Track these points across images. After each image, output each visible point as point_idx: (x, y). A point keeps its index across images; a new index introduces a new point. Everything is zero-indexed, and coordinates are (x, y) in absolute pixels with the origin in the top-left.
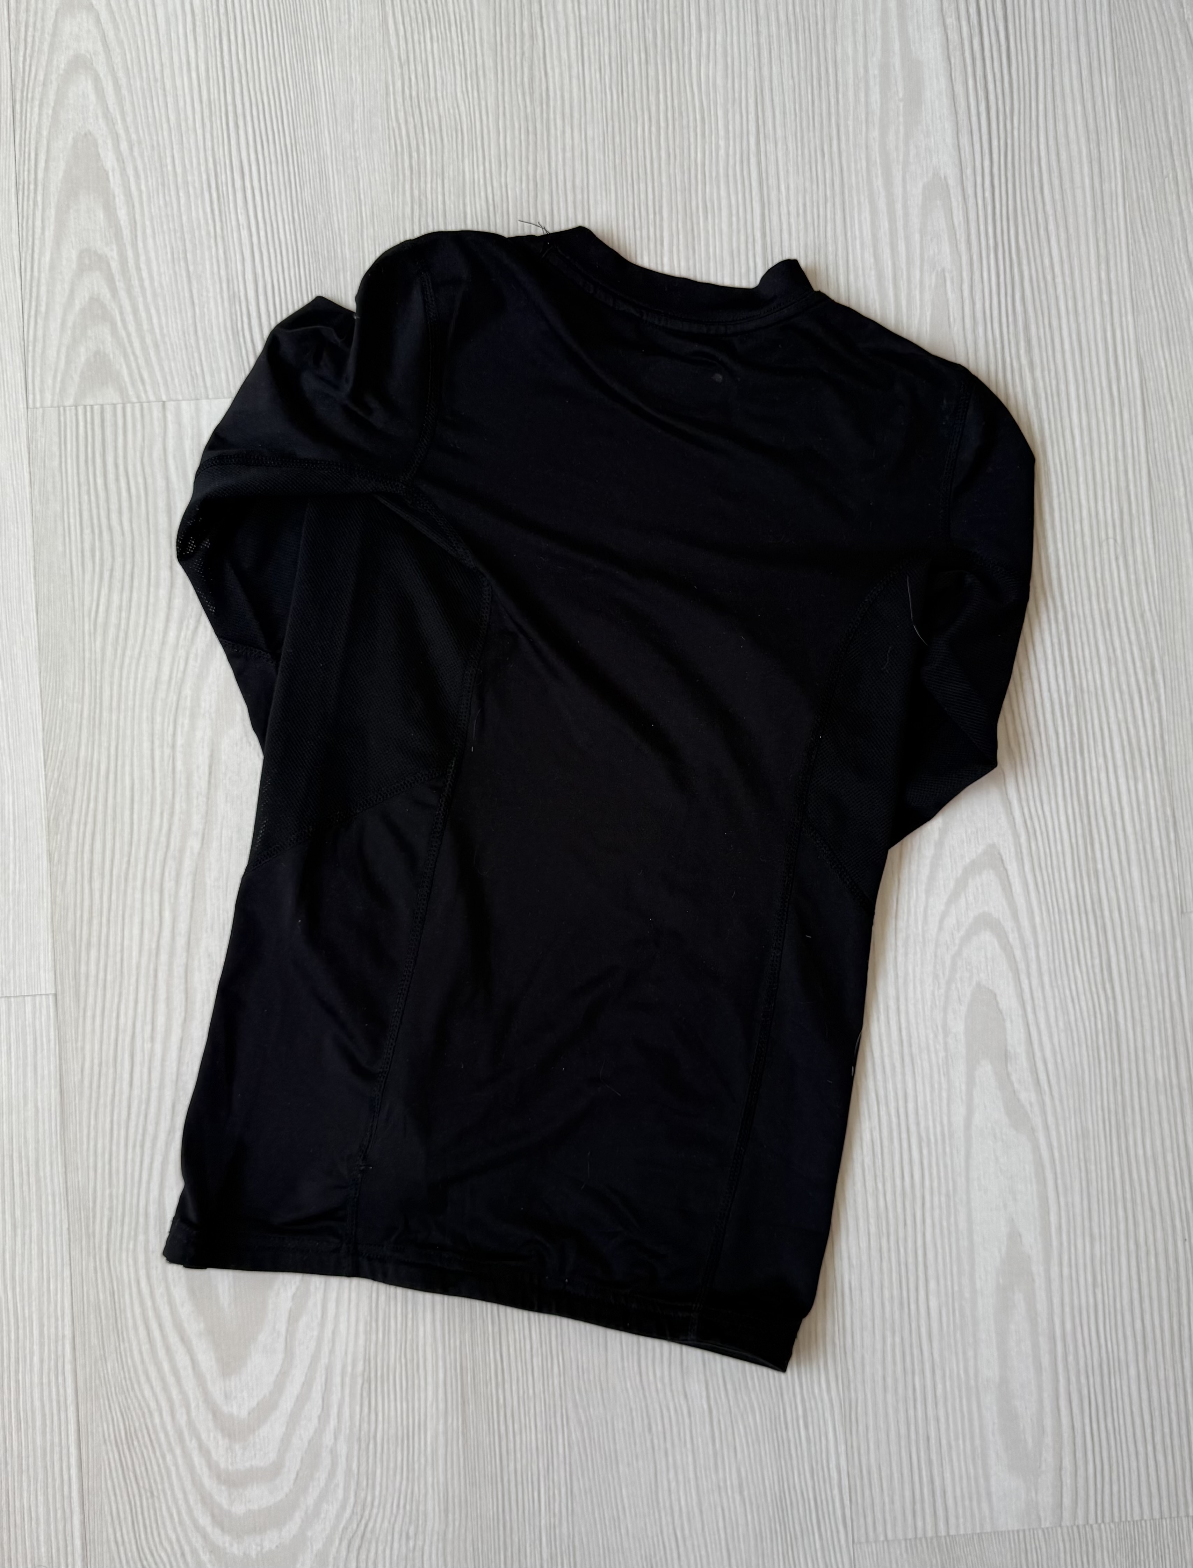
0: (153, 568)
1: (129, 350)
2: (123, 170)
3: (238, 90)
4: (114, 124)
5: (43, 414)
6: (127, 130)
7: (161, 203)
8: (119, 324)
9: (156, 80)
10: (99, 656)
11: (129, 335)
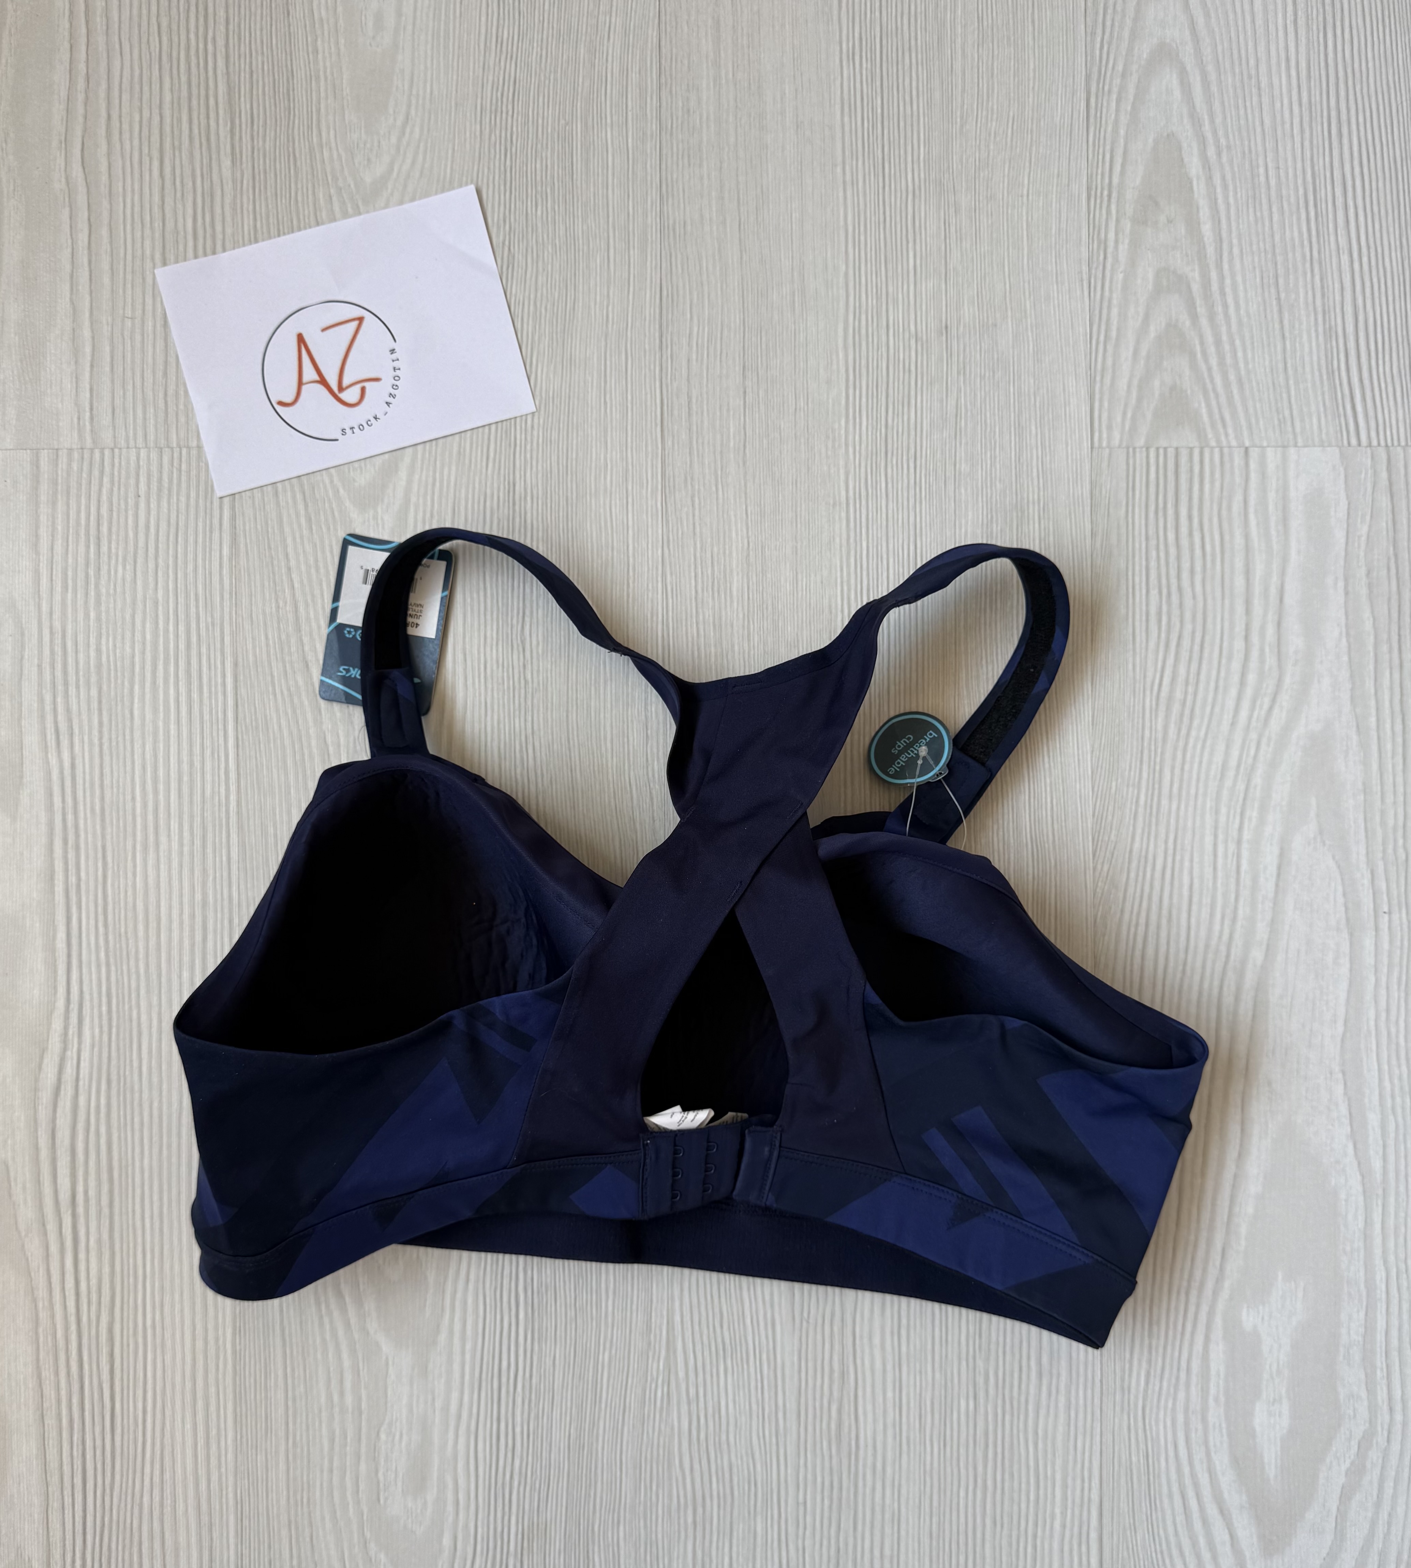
0: (1226, 637)
1: (1209, 386)
2: (1210, 179)
3: (1342, 93)
4: (1200, 127)
5: (1110, 455)
6: (1215, 133)
7: (1252, 218)
8: (1199, 355)
9: (1250, 77)
10: (1160, 736)
11: (1209, 369)
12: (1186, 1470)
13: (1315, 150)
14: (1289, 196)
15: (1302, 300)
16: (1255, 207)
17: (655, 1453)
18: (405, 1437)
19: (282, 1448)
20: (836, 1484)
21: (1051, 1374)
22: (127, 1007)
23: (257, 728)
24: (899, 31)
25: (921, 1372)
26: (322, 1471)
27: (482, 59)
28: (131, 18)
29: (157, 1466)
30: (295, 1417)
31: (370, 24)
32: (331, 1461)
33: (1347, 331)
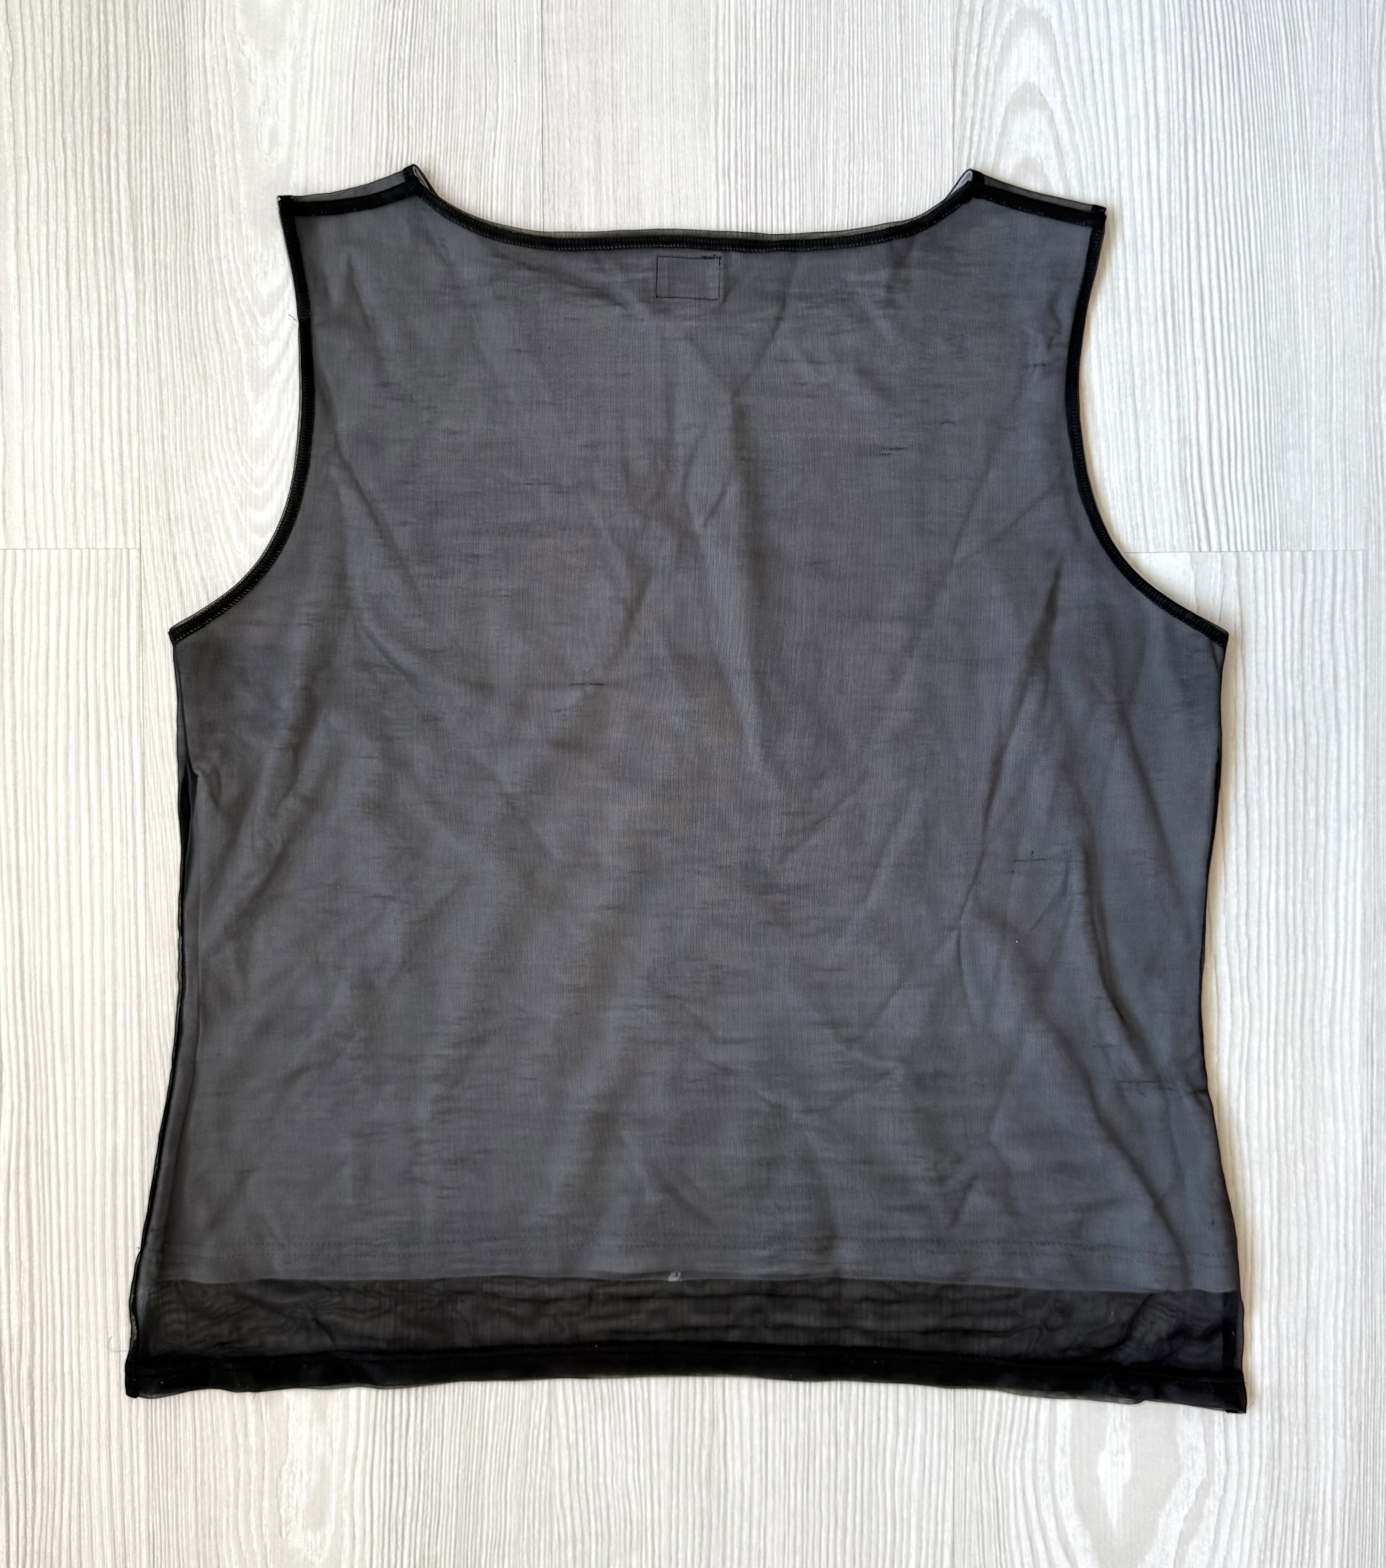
12: (1033, 1515)
13: (1174, 262)
14: (1148, 307)
15: (1157, 410)
16: (1114, 320)
17: (537, 1494)
18: (305, 1477)
19: (191, 1486)
21: (907, 1423)
22: (43, 1076)
24: (773, 147)
25: (786, 1421)
26: (228, 1507)
28: (37, 135)
29: (75, 1501)
30: (203, 1456)
31: (266, 140)
32: (236, 1498)
33: (1201, 440)
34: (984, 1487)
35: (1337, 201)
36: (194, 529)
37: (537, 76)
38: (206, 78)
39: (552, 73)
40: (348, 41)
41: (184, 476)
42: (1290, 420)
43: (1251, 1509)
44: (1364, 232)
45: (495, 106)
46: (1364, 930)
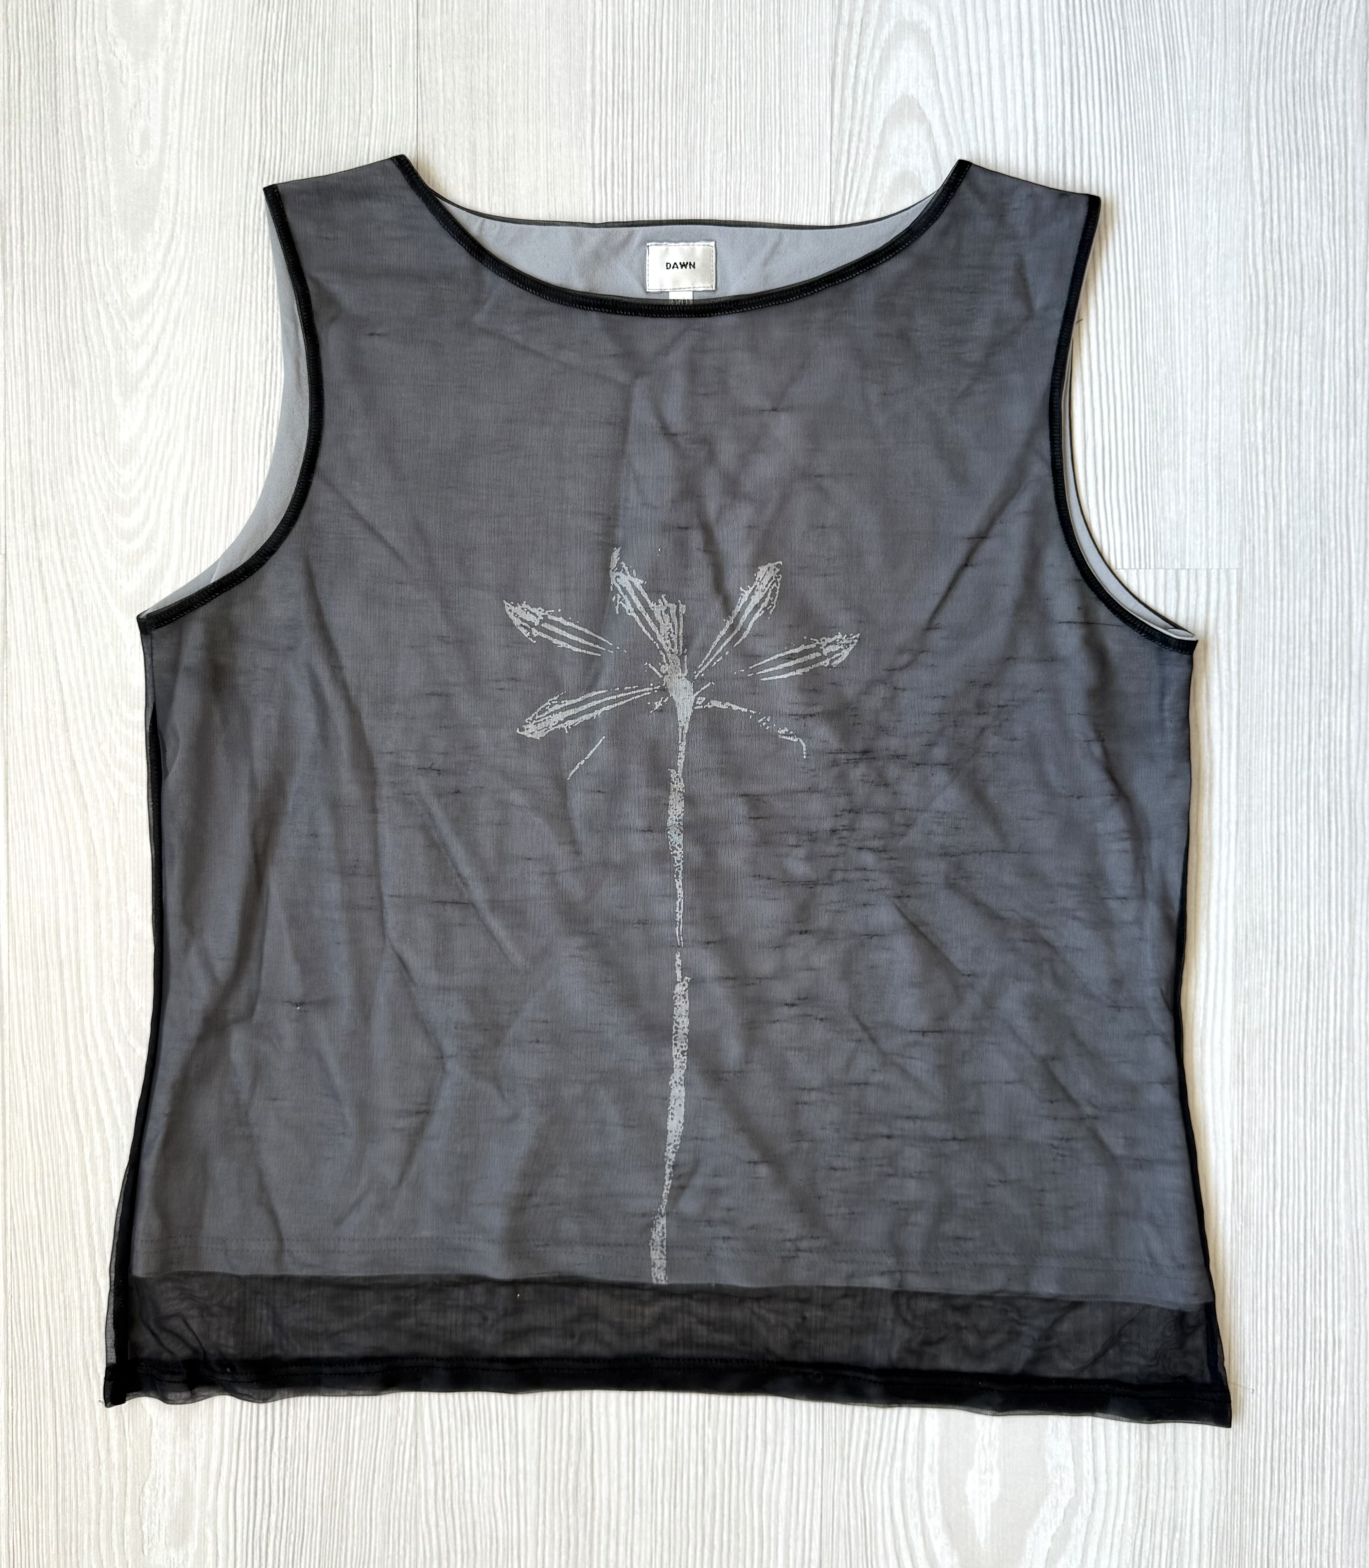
12: (901, 1532)
17: (403, 1511)
18: (168, 1493)
19: (52, 1502)
20: (572, 1541)
23: (26, 823)
24: (650, 157)
25: (653, 1439)
26: (90, 1524)
27: (245, 179)
30: (64, 1473)
31: (137, 142)
32: (98, 1515)
34: (851, 1505)
35: (1215, 218)
36: (61, 535)
37: (412, 81)
38: (76, 79)
39: (427, 78)
40: (222, 43)
41: (51, 482)
42: (1165, 438)
43: (1118, 1528)
44: (1242, 249)
45: (369, 112)
46: (1235, 949)
